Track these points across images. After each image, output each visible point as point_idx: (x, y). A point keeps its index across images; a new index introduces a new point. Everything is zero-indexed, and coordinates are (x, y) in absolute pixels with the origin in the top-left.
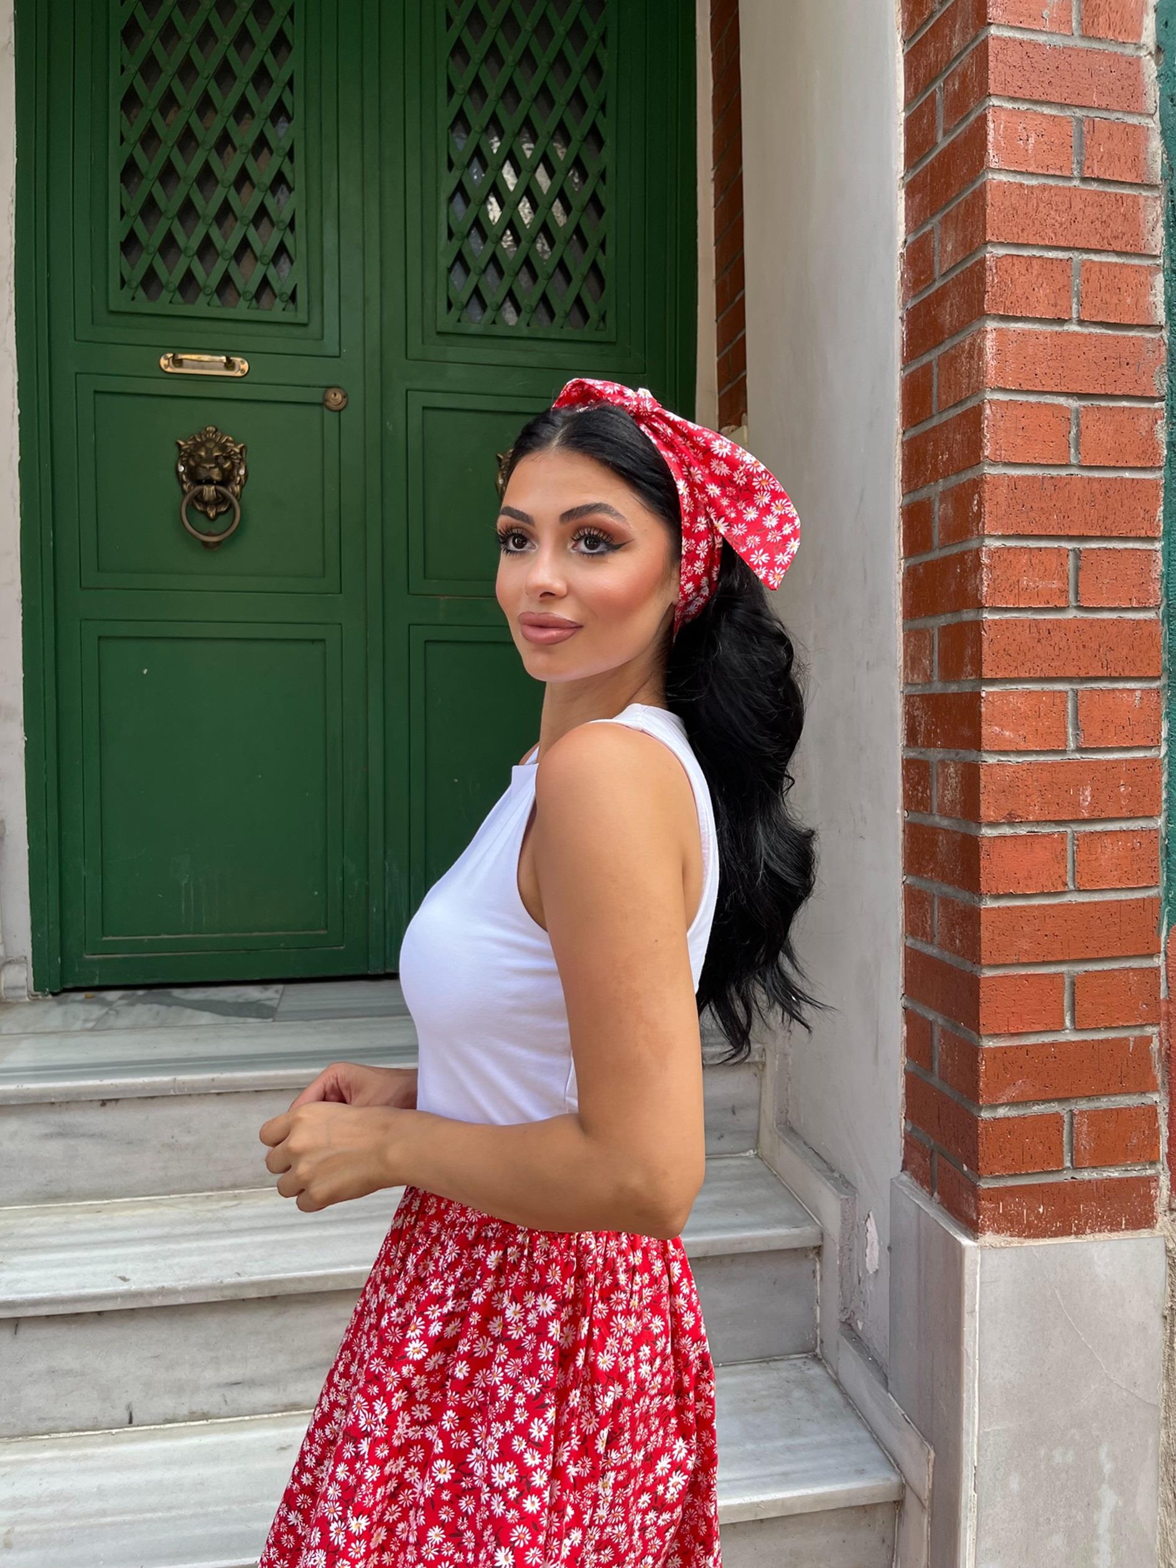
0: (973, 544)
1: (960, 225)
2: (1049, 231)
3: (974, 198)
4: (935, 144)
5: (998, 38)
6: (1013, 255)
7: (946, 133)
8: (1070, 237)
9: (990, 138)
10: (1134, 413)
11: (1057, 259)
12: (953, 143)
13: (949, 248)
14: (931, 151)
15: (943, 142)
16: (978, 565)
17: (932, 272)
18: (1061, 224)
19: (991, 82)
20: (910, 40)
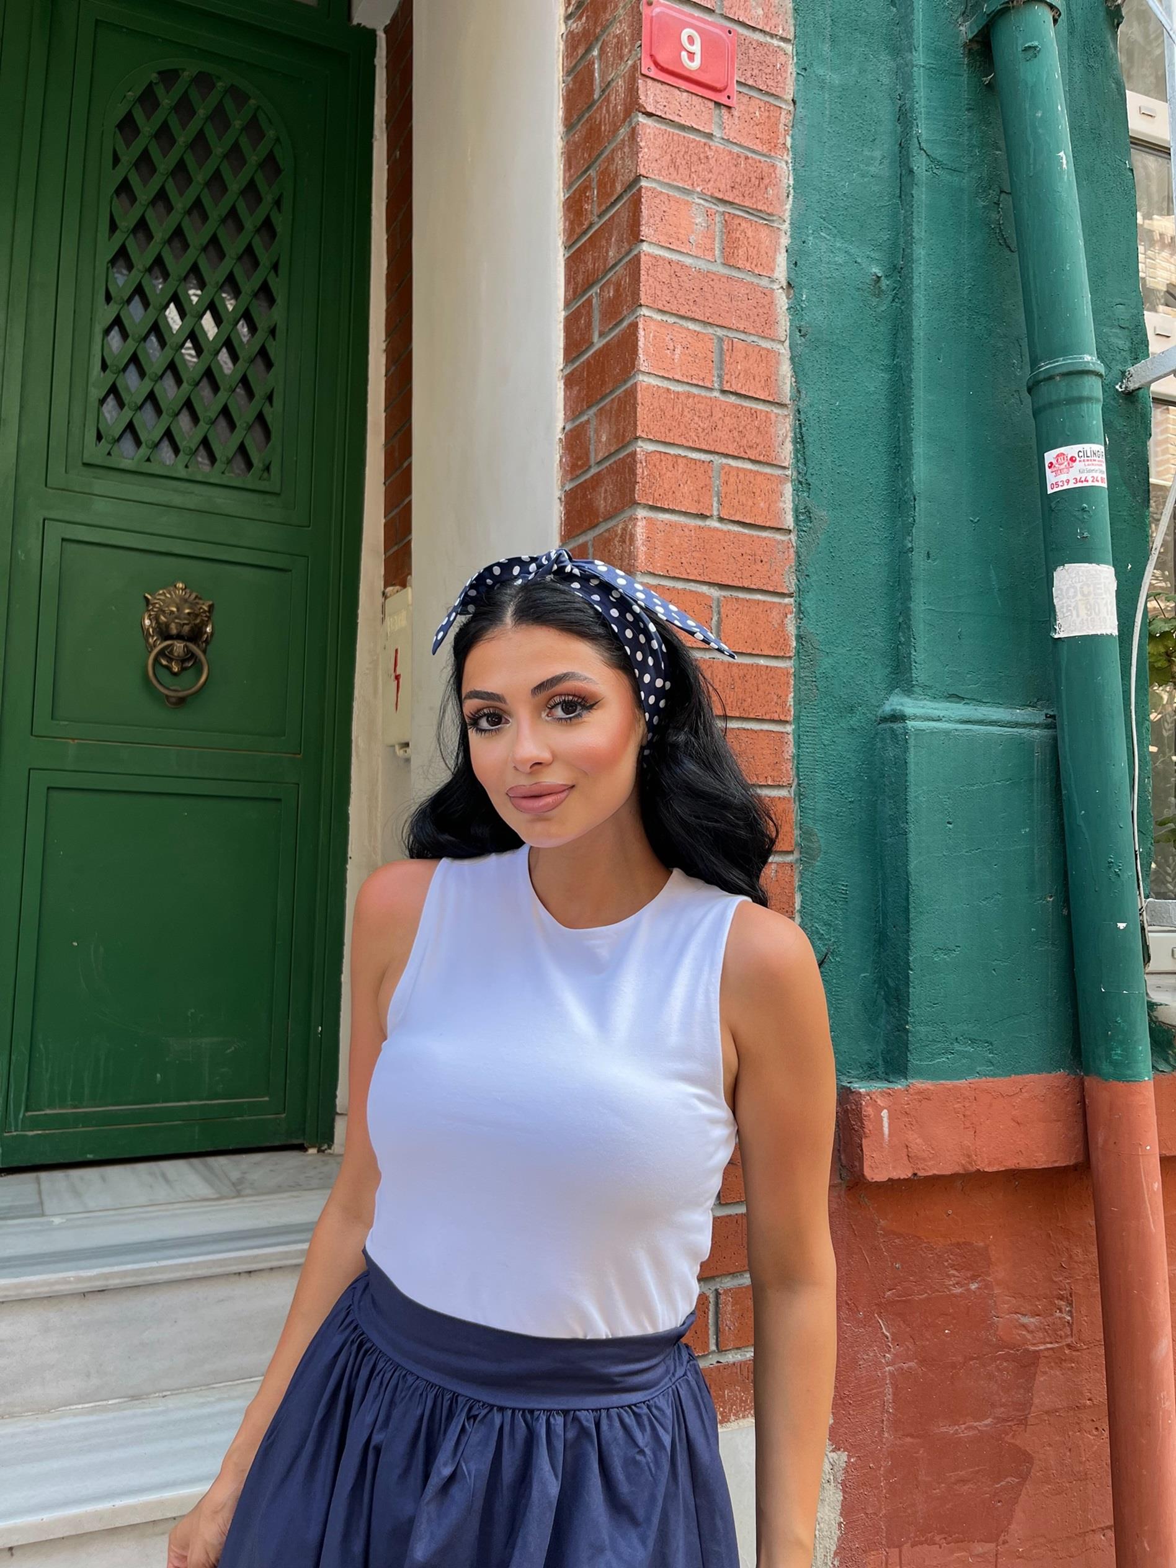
1: (613, 419)
2: (693, 434)
3: (625, 396)
4: (592, 344)
5: (649, 254)
6: (660, 452)
7: (602, 335)
8: (710, 441)
9: (641, 344)
10: (768, 608)
11: (699, 461)
12: (607, 344)
13: (604, 439)
14: (587, 349)
15: (598, 343)
17: (588, 459)
18: (704, 430)
19: (642, 295)
20: (570, 247)
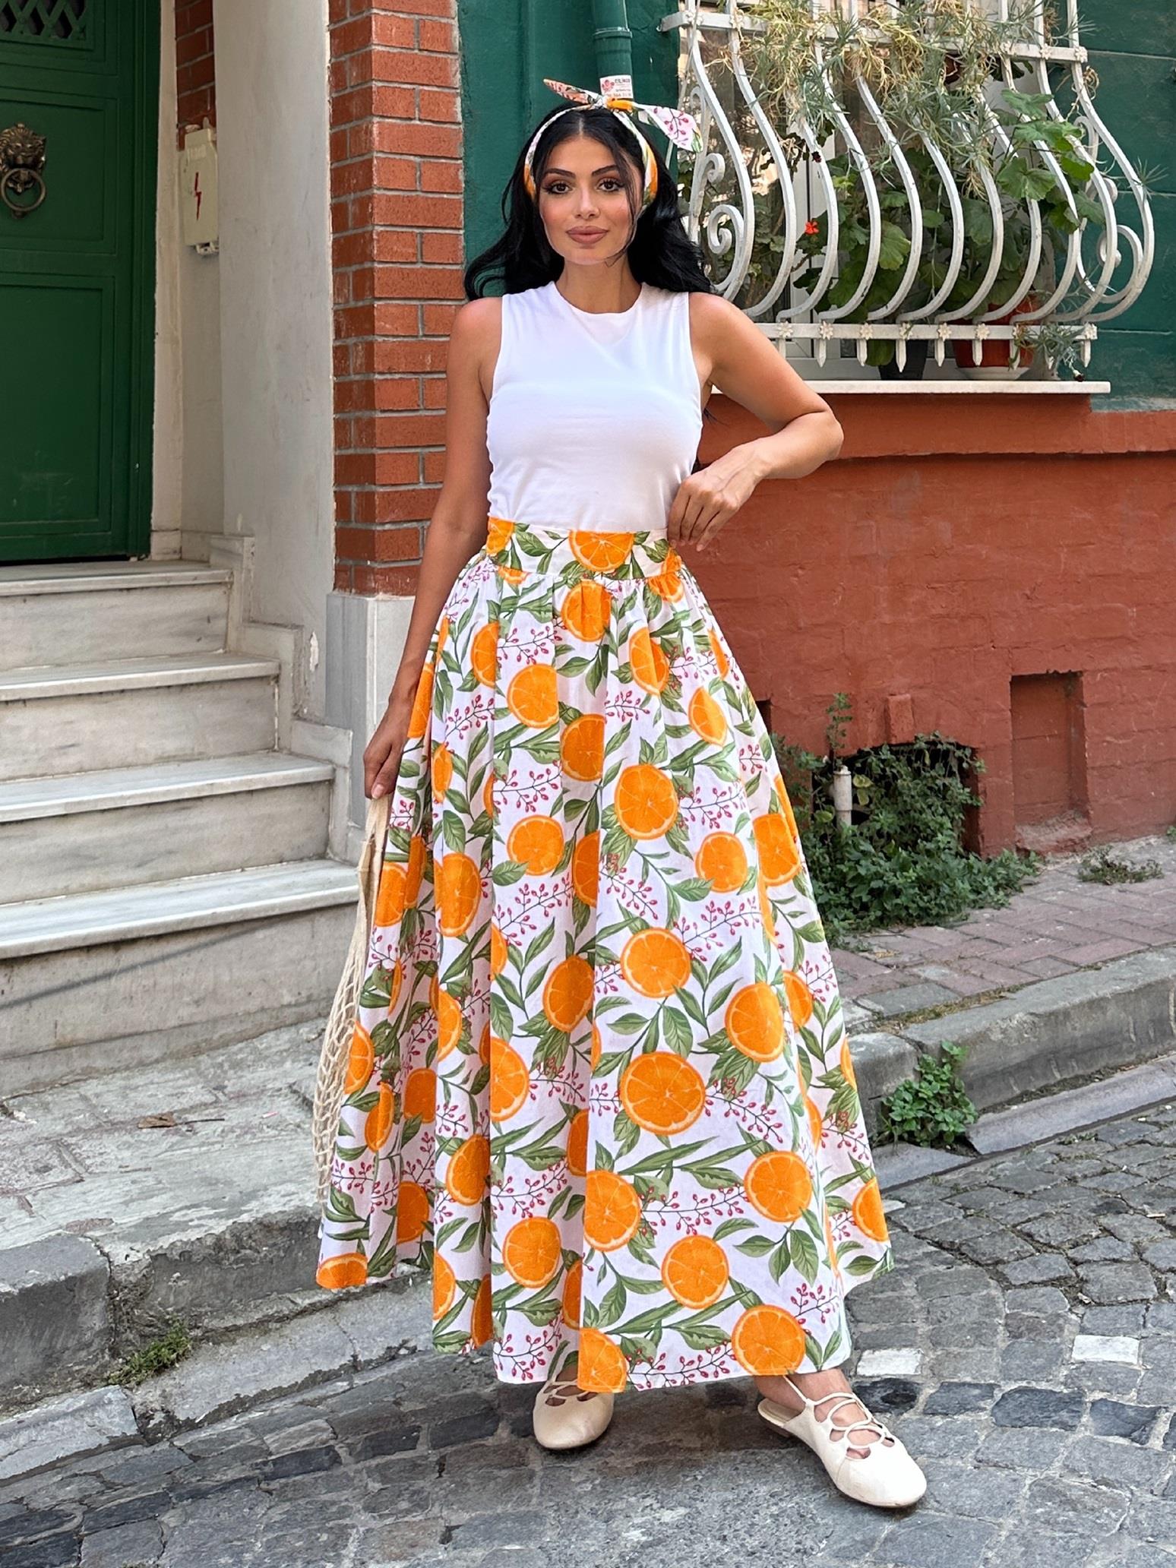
0: (370, 228)
1: (358, 65)
2: (403, 75)
3: (365, 54)
4: (344, 18)
6: (385, 86)
8: (413, 77)
9: (373, 29)
10: (449, 166)
11: (407, 89)
13: (354, 74)
14: (342, 20)
15: (350, 19)
16: (372, 239)
17: (345, 83)
